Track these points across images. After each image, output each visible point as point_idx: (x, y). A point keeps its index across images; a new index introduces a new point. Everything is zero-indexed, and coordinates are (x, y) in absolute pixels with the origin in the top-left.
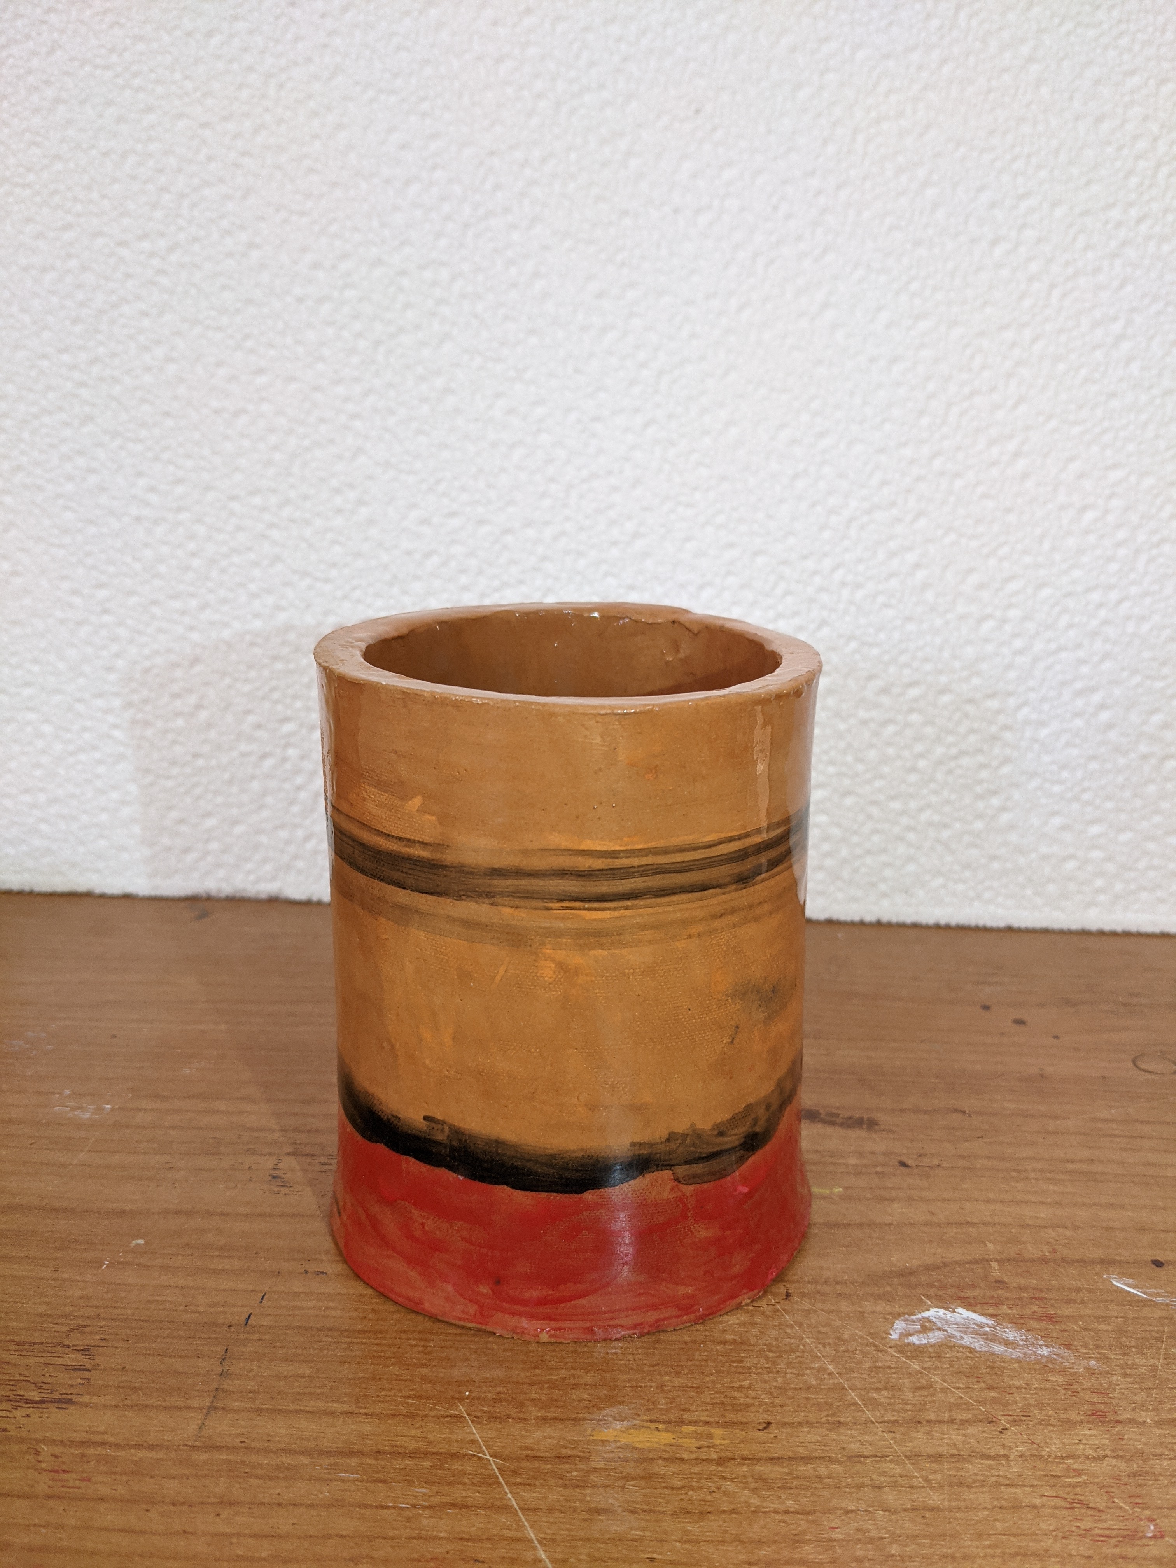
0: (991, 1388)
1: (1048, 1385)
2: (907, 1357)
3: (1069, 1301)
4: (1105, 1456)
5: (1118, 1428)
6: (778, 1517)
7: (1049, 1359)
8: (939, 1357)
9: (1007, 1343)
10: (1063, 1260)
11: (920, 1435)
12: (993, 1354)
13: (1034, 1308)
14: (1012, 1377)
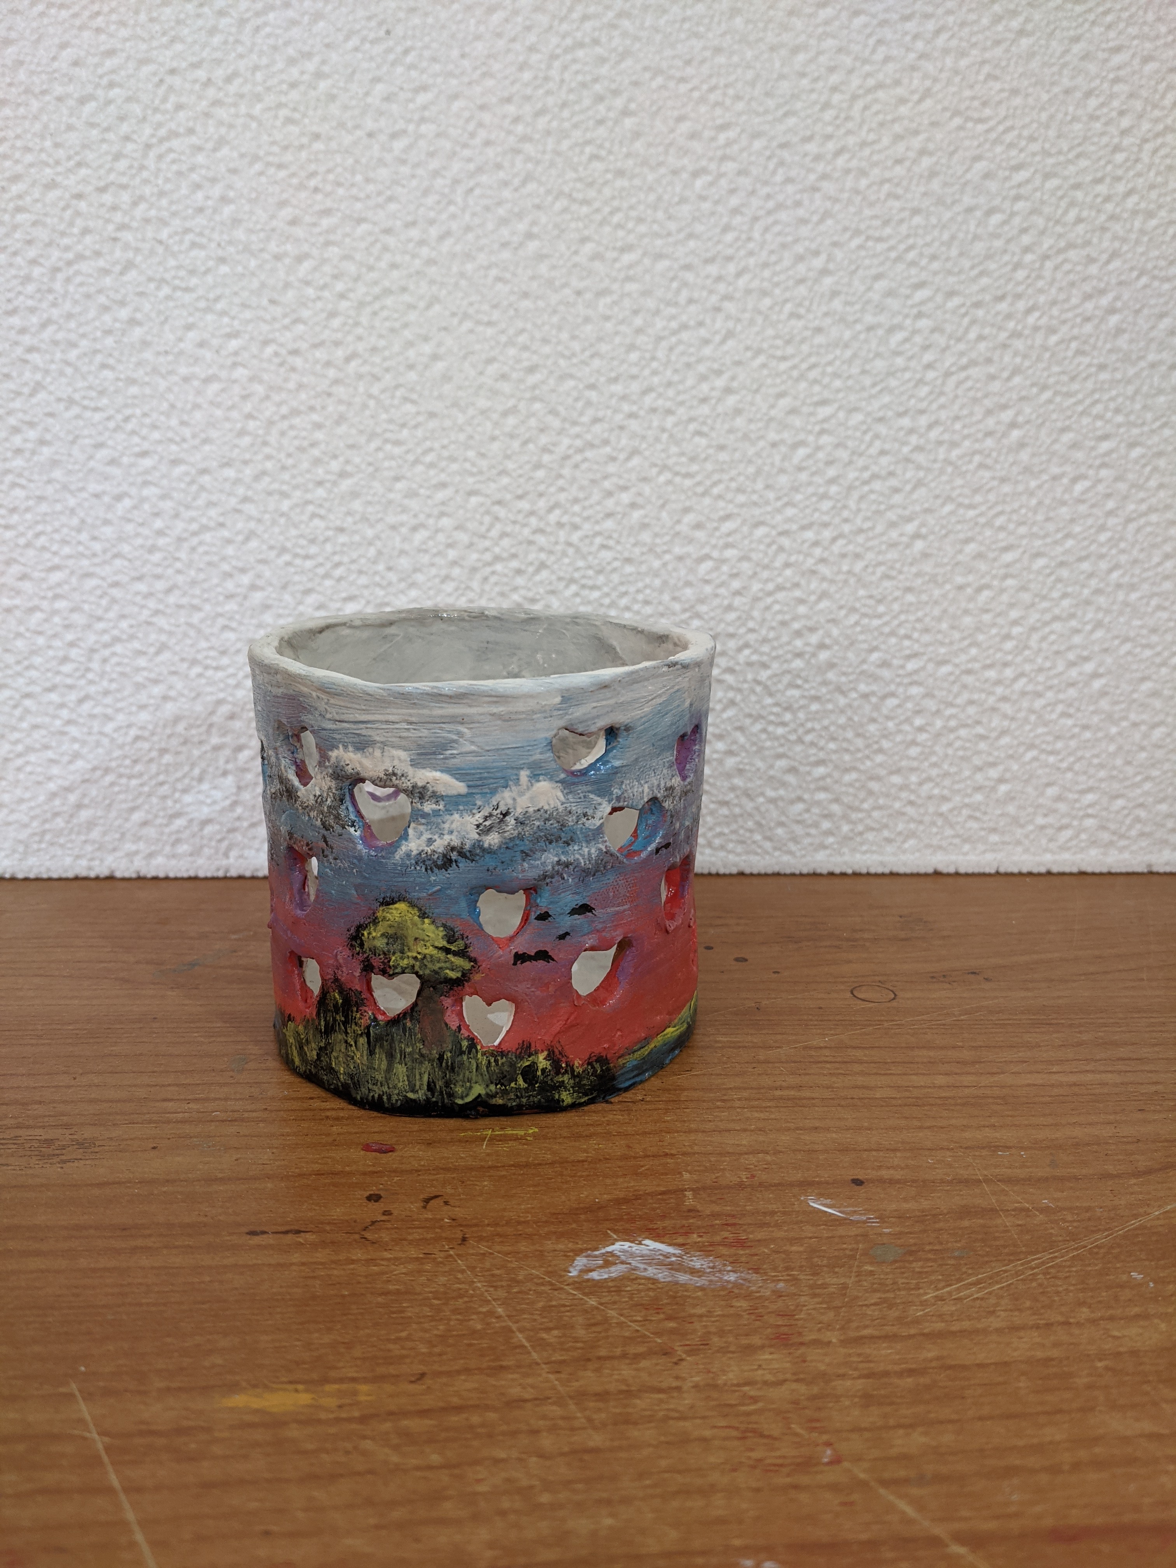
0: (669, 1318)
1: (732, 1311)
2: (584, 1294)
3: (762, 1225)
4: (785, 1380)
5: (802, 1350)
6: (419, 1474)
7: (736, 1284)
8: (619, 1291)
9: (693, 1271)
10: (761, 1184)
11: (589, 1374)
12: (676, 1283)
13: (726, 1234)
14: (695, 1306)
